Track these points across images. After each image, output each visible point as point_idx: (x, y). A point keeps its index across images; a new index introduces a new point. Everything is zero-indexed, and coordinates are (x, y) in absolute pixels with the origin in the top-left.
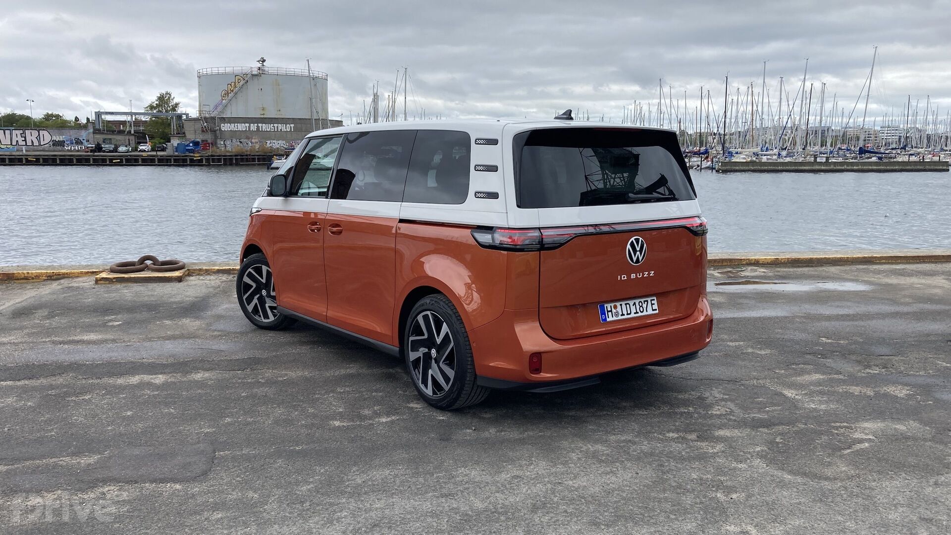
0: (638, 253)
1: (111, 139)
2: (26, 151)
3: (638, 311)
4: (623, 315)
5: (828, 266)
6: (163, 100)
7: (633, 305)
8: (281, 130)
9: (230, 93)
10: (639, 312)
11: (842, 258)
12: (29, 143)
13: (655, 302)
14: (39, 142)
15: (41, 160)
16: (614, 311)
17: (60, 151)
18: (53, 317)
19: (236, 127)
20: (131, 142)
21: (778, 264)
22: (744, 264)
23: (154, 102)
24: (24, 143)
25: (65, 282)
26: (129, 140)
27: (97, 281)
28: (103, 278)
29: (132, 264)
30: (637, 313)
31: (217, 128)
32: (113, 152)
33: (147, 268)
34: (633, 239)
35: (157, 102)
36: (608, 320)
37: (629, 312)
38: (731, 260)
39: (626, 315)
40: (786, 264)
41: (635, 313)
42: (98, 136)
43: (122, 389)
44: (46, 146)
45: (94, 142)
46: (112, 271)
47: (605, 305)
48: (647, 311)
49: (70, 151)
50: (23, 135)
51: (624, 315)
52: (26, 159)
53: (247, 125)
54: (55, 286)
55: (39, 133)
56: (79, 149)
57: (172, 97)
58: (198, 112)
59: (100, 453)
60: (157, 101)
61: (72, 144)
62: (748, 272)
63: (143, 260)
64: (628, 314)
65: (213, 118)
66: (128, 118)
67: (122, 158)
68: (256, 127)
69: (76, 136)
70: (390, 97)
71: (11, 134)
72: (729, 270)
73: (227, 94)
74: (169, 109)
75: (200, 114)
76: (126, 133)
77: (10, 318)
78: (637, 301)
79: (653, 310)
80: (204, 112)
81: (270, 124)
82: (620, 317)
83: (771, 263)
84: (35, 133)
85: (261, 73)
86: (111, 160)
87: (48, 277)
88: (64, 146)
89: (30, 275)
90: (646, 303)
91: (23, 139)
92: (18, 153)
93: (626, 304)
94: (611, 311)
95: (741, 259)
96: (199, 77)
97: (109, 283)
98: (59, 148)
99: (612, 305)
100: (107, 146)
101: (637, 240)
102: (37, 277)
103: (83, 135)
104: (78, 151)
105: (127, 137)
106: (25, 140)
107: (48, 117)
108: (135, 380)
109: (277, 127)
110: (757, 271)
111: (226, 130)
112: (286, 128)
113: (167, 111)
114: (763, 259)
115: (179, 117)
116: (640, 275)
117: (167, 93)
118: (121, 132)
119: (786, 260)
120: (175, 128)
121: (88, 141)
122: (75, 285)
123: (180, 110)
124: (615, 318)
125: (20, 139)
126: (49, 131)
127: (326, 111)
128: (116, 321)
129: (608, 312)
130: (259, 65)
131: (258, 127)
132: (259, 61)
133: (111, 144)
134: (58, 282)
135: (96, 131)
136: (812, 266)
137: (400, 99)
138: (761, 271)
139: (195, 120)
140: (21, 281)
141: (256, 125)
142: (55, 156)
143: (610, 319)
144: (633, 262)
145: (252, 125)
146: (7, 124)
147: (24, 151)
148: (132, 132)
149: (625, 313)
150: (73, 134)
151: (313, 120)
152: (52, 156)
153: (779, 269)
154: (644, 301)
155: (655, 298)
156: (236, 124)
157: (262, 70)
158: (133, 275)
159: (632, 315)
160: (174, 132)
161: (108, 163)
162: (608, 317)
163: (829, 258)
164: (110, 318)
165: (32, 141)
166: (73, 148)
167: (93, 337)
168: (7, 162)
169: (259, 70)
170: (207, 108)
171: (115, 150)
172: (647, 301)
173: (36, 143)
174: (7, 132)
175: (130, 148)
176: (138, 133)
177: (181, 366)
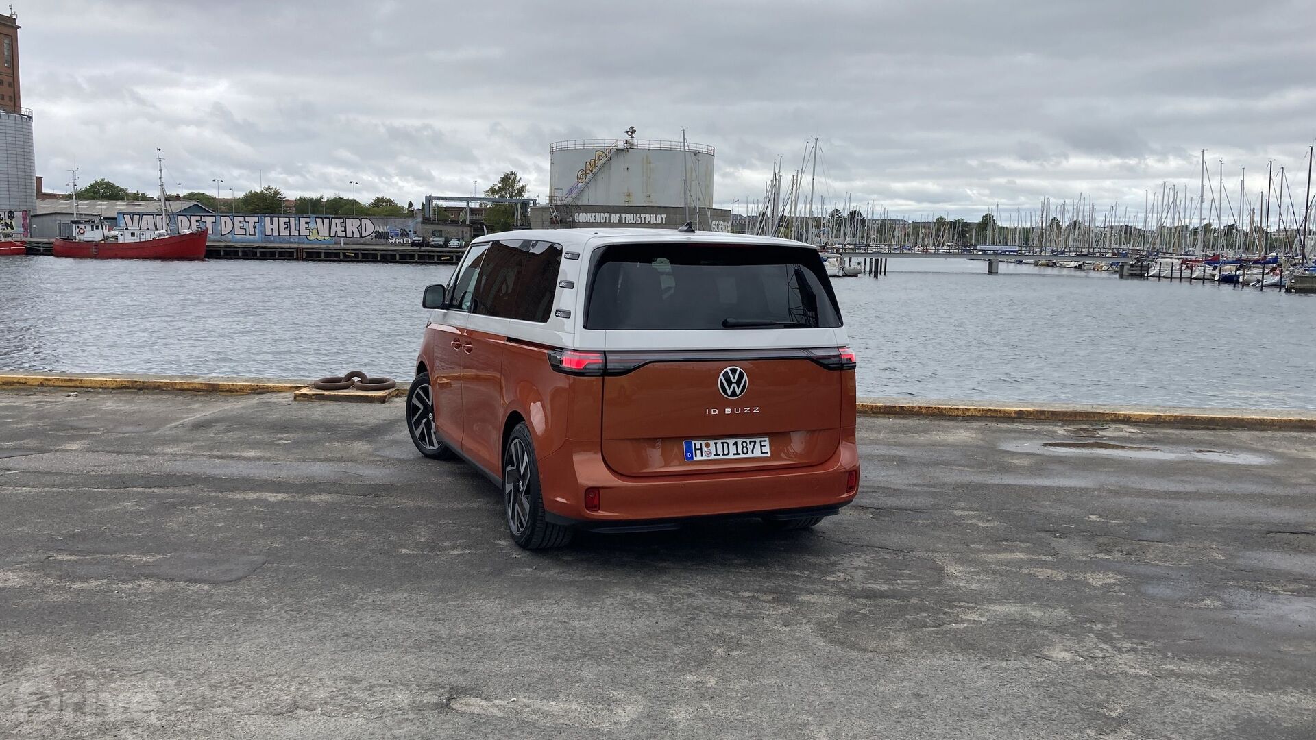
0: (734, 385)
1: (441, 231)
2: (344, 244)
3: (740, 451)
4: (717, 454)
5: (1242, 430)
6: (508, 181)
7: (733, 445)
8: (649, 222)
9: (589, 173)
10: (741, 453)
11: (1264, 419)
12: (349, 235)
13: (767, 443)
14: (361, 233)
15: (360, 256)
16: (704, 449)
17: (383, 245)
18: (229, 431)
19: (593, 217)
20: (465, 235)
21: (1160, 423)
22: (1107, 421)
23: (496, 185)
24: (343, 234)
25: (265, 397)
26: (463, 232)
27: (296, 397)
28: (302, 394)
29: (338, 380)
30: (738, 454)
31: (571, 219)
32: (442, 247)
33: (351, 385)
34: (728, 369)
35: (500, 185)
36: (695, 459)
37: (726, 452)
38: (1087, 414)
39: (721, 455)
40: (1172, 423)
41: (734, 454)
42: (426, 227)
43: (232, 503)
44: (367, 238)
45: (422, 234)
46: (317, 387)
47: (693, 442)
48: (753, 453)
49: (394, 244)
50: (343, 225)
51: (719, 455)
52: (344, 254)
53: (607, 215)
54: (255, 400)
55: (361, 221)
56: (405, 242)
57: (518, 178)
58: (548, 198)
59: (164, 554)
60: (500, 183)
61: (397, 236)
62: (1110, 432)
63: (351, 376)
64: (724, 454)
65: (566, 206)
66: (463, 204)
67: (452, 254)
68: (618, 218)
69: (401, 226)
70: (795, 178)
71: (330, 224)
72: (1084, 426)
73: (584, 174)
74: (514, 194)
75: (551, 200)
76: (460, 223)
77: (190, 430)
78: (739, 441)
79: (762, 453)
80: (555, 198)
81: (636, 214)
82: (713, 457)
83: (1149, 421)
84: (356, 222)
85: (628, 148)
86: (439, 257)
87: (252, 390)
88: (387, 238)
89: (234, 387)
90: (753, 444)
91: (343, 229)
92: (335, 247)
93: (723, 443)
94: (701, 449)
95: (1103, 414)
96: (552, 153)
97: (308, 400)
98: (382, 241)
99: (704, 442)
100: (436, 239)
101: (734, 371)
102: (242, 389)
103: (410, 225)
104: (403, 245)
105: (461, 229)
106: (345, 231)
107: (378, 202)
108: (252, 496)
109: (645, 218)
110: (1122, 431)
111: (581, 221)
112: (656, 220)
113: (511, 196)
114: (1137, 415)
115: (525, 204)
116: (737, 411)
117: (512, 174)
118: (454, 222)
119: (1173, 418)
120: (519, 218)
121: (415, 232)
122: (274, 400)
123: (526, 196)
124: (704, 458)
125: (340, 229)
126: (373, 220)
127: (709, 196)
128: (285, 439)
129: (696, 450)
130: (627, 137)
131: (621, 218)
132: (627, 132)
133: (442, 237)
134: (260, 396)
135: (426, 221)
136: (1214, 429)
137: (806, 180)
138: (1128, 431)
139: (544, 208)
140: (226, 393)
141: (618, 215)
142: (376, 250)
143: (698, 457)
144: (728, 395)
145: (613, 215)
146: (328, 210)
147: (342, 245)
148: (468, 222)
149: (720, 451)
150: (397, 224)
151: (687, 209)
152: (373, 250)
153: (1157, 430)
154: (750, 442)
155: (767, 439)
156: (594, 214)
157: (630, 143)
158: (333, 393)
159: (731, 456)
160: (517, 223)
161: (435, 260)
162: (696, 456)
163: (1243, 419)
164: (282, 436)
165: (353, 232)
166: (397, 241)
167: (252, 453)
168: (323, 257)
169: (626, 143)
170: (558, 193)
171: (446, 245)
172: (755, 442)
173: (357, 235)
174: (326, 221)
175: (464, 243)
176: (475, 223)
177: (310, 486)
